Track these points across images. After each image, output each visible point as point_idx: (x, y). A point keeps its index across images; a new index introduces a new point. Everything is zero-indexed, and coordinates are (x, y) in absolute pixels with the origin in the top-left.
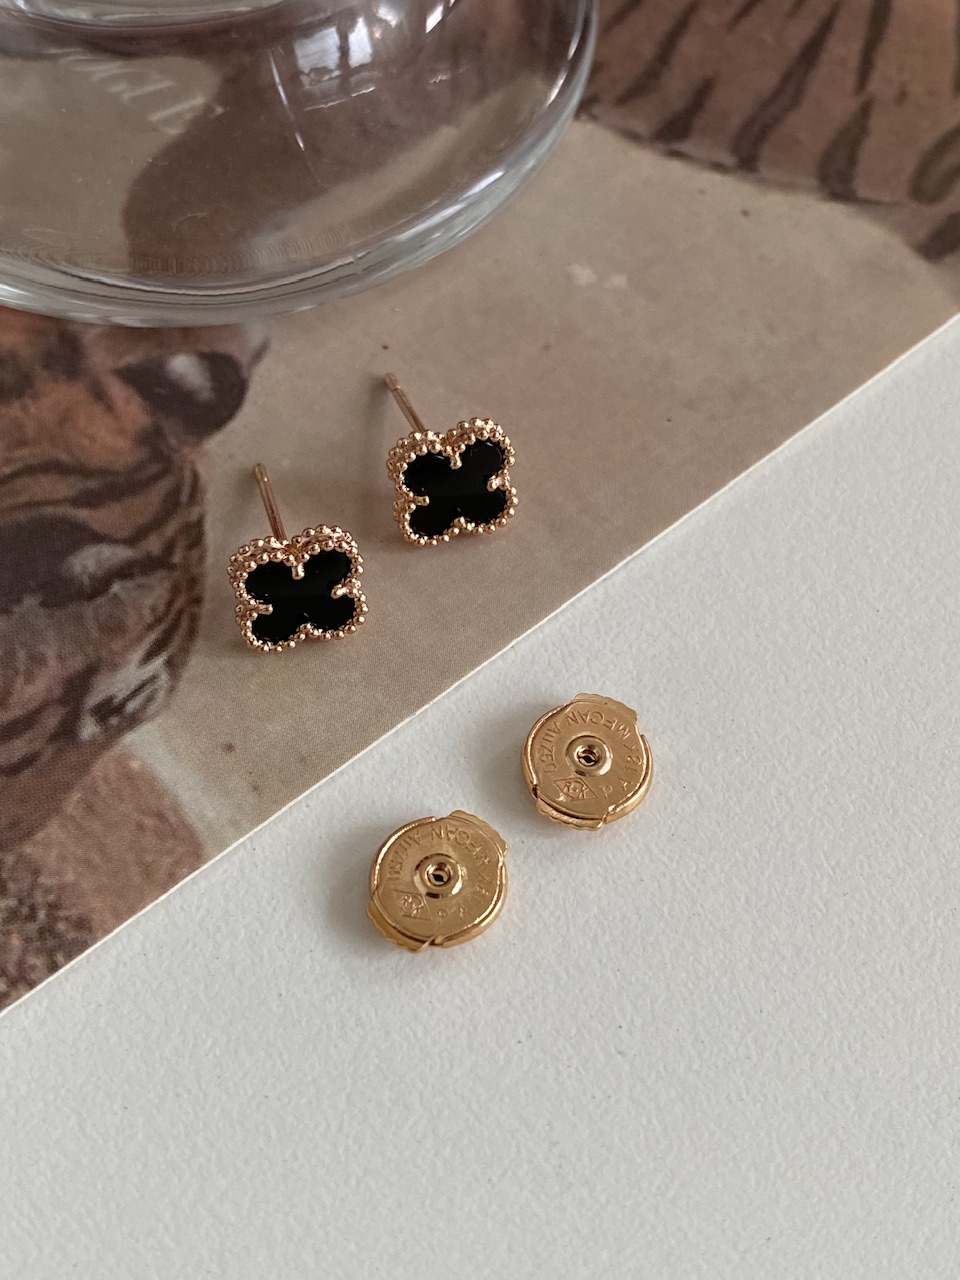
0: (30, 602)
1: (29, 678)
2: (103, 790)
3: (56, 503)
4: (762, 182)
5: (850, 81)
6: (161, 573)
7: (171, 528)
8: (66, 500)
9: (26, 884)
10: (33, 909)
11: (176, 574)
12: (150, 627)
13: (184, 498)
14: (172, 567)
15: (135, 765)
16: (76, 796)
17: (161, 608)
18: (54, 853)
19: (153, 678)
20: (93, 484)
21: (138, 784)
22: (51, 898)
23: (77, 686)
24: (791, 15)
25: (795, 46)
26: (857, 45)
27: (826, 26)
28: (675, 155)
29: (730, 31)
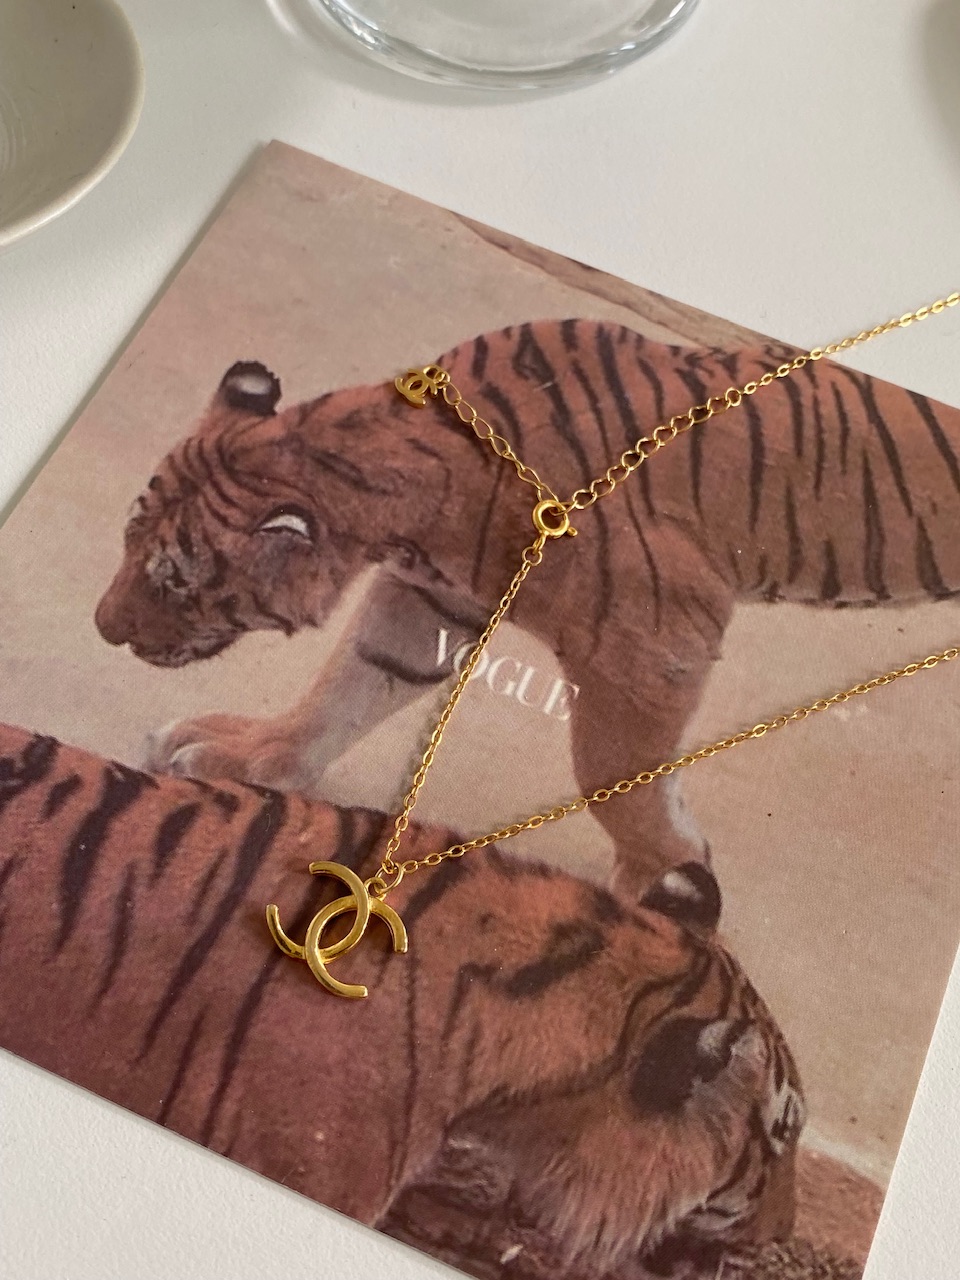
0: (697, 1083)
1: (729, 1133)
2: (809, 1179)
3: (667, 1011)
4: (898, 604)
5: (902, 509)
6: (751, 1028)
7: (736, 995)
8: (671, 1007)
9: (809, 1256)
10: (822, 1267)
11: (758, 1024)
12: (767, 1066)
13: (730, 973)
14: (753, 1022)
15: (815, 1156)
16: (799, 1191)
17: (765, 1052)
18: (810, 1229)
19: (790, 1098)
20: (678, 988)
21: (823, 1165)
22: (826, 1256)
23: (755, 1121)
24: (844, 472)
25: (859, 495)
26: (891, 479)
27: (867, 472)
28: (841, 605)
29: (818, 499)
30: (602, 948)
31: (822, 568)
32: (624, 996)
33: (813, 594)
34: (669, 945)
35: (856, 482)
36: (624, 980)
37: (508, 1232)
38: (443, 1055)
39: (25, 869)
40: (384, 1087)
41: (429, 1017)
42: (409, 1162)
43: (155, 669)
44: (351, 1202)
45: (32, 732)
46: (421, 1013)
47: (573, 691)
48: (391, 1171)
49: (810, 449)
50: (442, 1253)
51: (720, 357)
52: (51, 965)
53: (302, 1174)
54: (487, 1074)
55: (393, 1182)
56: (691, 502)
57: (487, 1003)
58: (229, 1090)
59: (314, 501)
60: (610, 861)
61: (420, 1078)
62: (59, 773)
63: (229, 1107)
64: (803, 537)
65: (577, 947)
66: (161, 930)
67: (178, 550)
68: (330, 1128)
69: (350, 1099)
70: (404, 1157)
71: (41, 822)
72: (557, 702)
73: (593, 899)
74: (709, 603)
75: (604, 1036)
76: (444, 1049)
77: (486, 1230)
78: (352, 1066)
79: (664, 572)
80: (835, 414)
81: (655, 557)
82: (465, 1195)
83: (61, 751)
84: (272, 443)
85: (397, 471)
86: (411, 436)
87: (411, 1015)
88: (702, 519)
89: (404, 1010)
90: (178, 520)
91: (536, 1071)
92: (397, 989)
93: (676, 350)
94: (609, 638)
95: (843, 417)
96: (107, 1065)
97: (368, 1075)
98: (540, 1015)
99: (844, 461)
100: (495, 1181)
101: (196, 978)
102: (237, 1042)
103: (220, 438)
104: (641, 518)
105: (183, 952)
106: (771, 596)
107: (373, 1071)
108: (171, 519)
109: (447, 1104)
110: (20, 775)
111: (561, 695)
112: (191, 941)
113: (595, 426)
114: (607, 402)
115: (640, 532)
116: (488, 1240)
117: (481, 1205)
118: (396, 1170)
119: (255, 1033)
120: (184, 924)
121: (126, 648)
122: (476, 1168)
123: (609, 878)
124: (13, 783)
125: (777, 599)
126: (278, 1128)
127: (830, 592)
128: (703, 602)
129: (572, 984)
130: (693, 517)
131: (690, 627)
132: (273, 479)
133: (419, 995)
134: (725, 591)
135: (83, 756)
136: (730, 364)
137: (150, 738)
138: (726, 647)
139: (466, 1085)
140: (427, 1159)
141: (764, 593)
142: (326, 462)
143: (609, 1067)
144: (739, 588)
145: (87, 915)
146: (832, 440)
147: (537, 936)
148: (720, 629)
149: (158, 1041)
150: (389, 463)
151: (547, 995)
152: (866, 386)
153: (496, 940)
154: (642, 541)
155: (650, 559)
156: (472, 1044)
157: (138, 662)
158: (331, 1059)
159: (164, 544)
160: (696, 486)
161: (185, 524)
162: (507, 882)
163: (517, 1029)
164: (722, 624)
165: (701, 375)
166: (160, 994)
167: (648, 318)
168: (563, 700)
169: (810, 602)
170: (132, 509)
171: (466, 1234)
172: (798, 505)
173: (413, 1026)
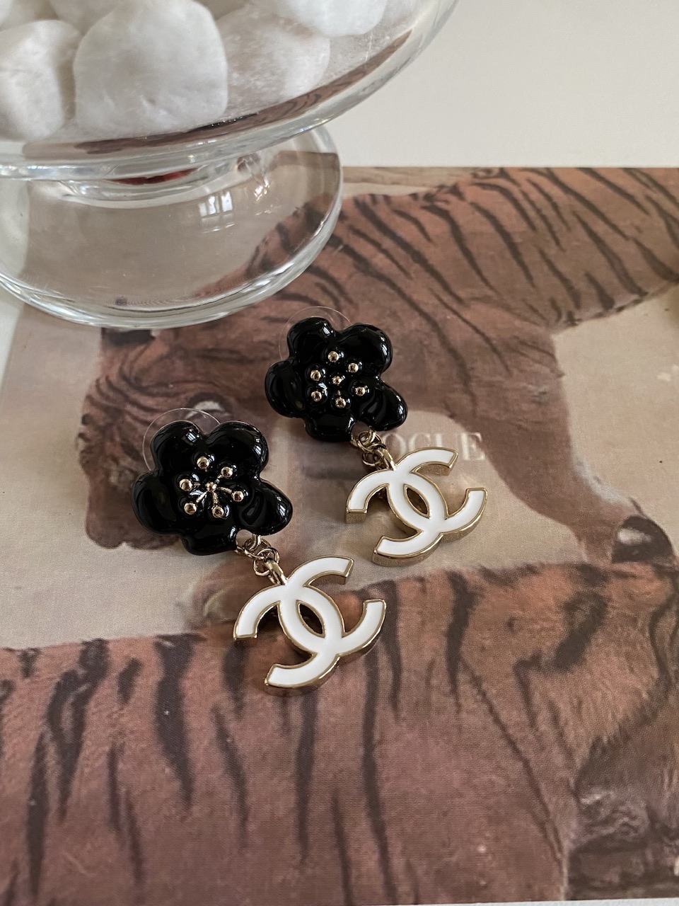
5: (619, 237)
24: (569, 229)
25: (587, 239)
26: (601, 222)
27: (585, 225)
28: (621, 309)
29: (563, 250)
30: (606, 605)
31: (594, 291)
32: (642, 631)
33: (599, 310)
34: (651, 581)
35: (581, 233)
36: (635, 620)
37: (667, 850)
38: (539, 739)
39: (128, 753)
40: (509, 786)
41: (512, 715)
42: (561, 834)
43: (155, 553)
44: (536, 889)
45: (80, 642)
46: (504, 716)
47: (477, 437)
48: (552, 848)
49: (538, 223)
50: (629, 892)
51: (445, 190)
52: (189, 820)
53: (485, 887)
54: (579, 735)
55: (559, 855)
56: (482, 283)
57: (548, 685)
58: (390, 849)
59: (216, 385)
60: (574, 541)
61: (532, 764)
62: (118, 662)
63: (398, 863)
64: (568, 277)
65: (588, 612)
66: (265, 748)
67: (129, 459)
68: (487, 838)
69: (489, 808)
70: (556, 831)
71: (122, 709)
72: (470, 449)
73: (579, 573)
74: (534, 343)
75: (646, 667)
76: (538, 734)
77: (650, 857)
78: (476, 781)
79: (491, 334)
80: (542, 197)
81: (480, 327)
82: (619, 837)
83: (110, 646)
84: (162, 358)
85: (265, 342)
86: (262, 316)
87: (497, 720)
88: (496, 292)
89: (490, 719)
90: (118, 439)
91: (614, 717)
92: (475, 706)
93: (414, 196)
94: (480, 392)
95: (548, 197)
96: (279, 878)
97: (492, 782)
98: (591, 673)
99: (564, 222)
100: (634, 813)
101: (314, 774)
102: (375, 806)
103: (121, 369)
104: (455, 306)
105: (293, 757)
106: (572, 322)
107: (494, 777)
108: (112, 440)
109: (563, 774)
110: (86, 679)
111: (470, 443)
112: (294, 746)
113: (388, 261)
114: (387, 243)
115: (460, 316)
116: (656, 862)
117: (634, 838)
118: (556, 846)
119: (385, 792)
120: (282, 736)
121: (124, 547)
122: (614, 811)
123: (581, 554)
124: (83, 688)
125: (577, 323)
126: (446, 859)
127: (607, 304)
128: (530, 344)
129: (600, 641)
130: (490, 293)
131: (531, 363)
132: (177, 382)
133: (495, 702)
134: (540, 330)
135: (131, 643)
136: (455, 190)
137: (178, 605)
138: (563, 366)
139: (569, 753)
140: (574, 824)
141: (565, 322)
142: (209, 355)
143: (662, 688)
144: (547, 325)
145: (199, 766)
146: (549, 212)
147: (554, 618)
148: (552, 356)
149: (311, 839)
150: (256, 339)
151: (587, 657)
152: (549, 174)
153: (528, 635)
154: (465, 320)
155: (477, 331)
156: (555, 719)
157: (139, 552)
158: (456, 785)
159: (116, 460)
160: (479, 272)
161: (124, 439)
162: (510, 590)
163: (581, 692)
164: (551, 352)
165: (440, 204)
166: (292, 799)
167: (384, 183)
168: (474, 446)
169: (600, 316)
170: (77, 445)
171: (637, 867)
172: (553, 259)
173: (503, 728)
